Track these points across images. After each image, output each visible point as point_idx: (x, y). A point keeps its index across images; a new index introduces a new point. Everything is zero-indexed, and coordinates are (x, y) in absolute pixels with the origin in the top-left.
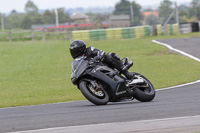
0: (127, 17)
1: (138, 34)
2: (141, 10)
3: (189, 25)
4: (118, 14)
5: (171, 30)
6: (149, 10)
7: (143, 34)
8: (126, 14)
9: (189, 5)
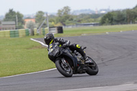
0: (14, 23)
1: (21, 34)
2: (23, 18)
3: (56, 28)
4: (8, 21)
5: (44, 31)
6: (29, 18)
7: (25, 34)
8: (13, 20)
9: (56, 15)
